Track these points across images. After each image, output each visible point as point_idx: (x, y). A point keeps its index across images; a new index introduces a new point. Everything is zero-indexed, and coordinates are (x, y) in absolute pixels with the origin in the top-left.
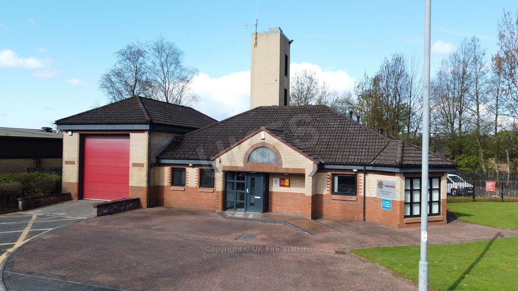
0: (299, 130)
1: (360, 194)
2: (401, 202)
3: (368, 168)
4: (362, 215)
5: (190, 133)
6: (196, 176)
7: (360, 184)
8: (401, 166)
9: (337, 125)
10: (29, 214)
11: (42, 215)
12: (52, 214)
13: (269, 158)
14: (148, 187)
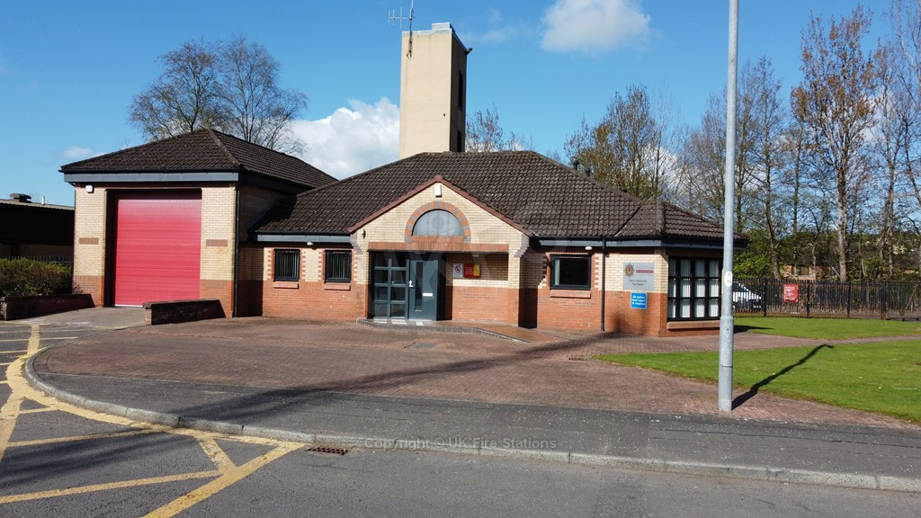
0: (492, 189)
1: (596, 286)
2: (662, 295)
3: (609, 244)
4: (599, 320)
5: (304, 193)
6: (320, 262)
7: (596, 271)
8: (663, 236)
9: (554, 181)
10: (23, 323)
11: (47, 324)
12: (64, 324)
13: (448, 227)
14: (235, 281)
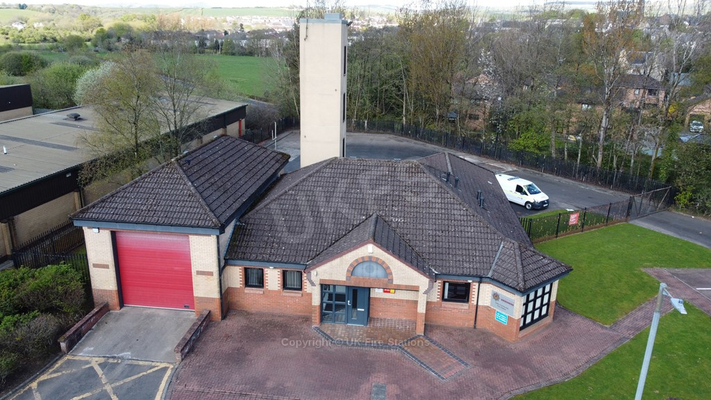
0: (395, 211)
1: (472, 302)
2: (518, 320)
3: (484, 279)
4: (473, 322)
6: (278, 278)
7: (473, 293)
10: (83, 359)
11: (102, 360)
12: (114, 358)
13: (377, 272)
14: (221, 298)
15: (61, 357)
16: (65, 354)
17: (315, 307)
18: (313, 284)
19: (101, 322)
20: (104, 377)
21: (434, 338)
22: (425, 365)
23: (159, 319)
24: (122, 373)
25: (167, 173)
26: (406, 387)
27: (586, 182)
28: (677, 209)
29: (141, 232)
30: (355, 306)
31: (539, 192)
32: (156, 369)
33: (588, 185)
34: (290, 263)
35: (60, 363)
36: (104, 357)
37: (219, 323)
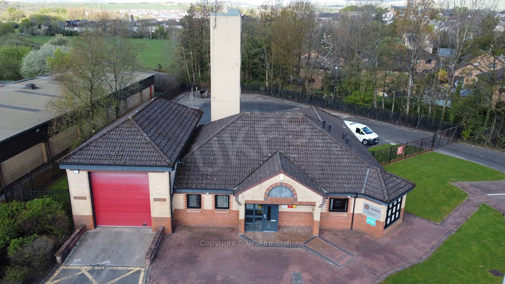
0: (291, 150)
1: (350, 211)
2: (383, 222)
3: (359, 195)
4: (350, 225)
6: (212, 200)
7: (351, 205)
10: (74, 268)
11: (90, 268)
12: (98, 265)
13: (286, 194)
14: (172, 218)
15: (58, 268)
16: (60, 265)
17: (241, 220)
18: (240, 204)
19: (83, 239)
20: (94, 280)
21: (326, 238)
22: (324, 257)
23: (126, 234)
24: (107, 276)
25: (127, 127)
26: (315, 274)
27: (399, 124)
28: (463, 140)
29: (112, 172)
30: (269, 218)
31: (372, 132)
32: (132, 272)
33: (401, 127)
34: (222, 190)
35: (57, 272)
36: (91, 265)
37: (170, 236)
